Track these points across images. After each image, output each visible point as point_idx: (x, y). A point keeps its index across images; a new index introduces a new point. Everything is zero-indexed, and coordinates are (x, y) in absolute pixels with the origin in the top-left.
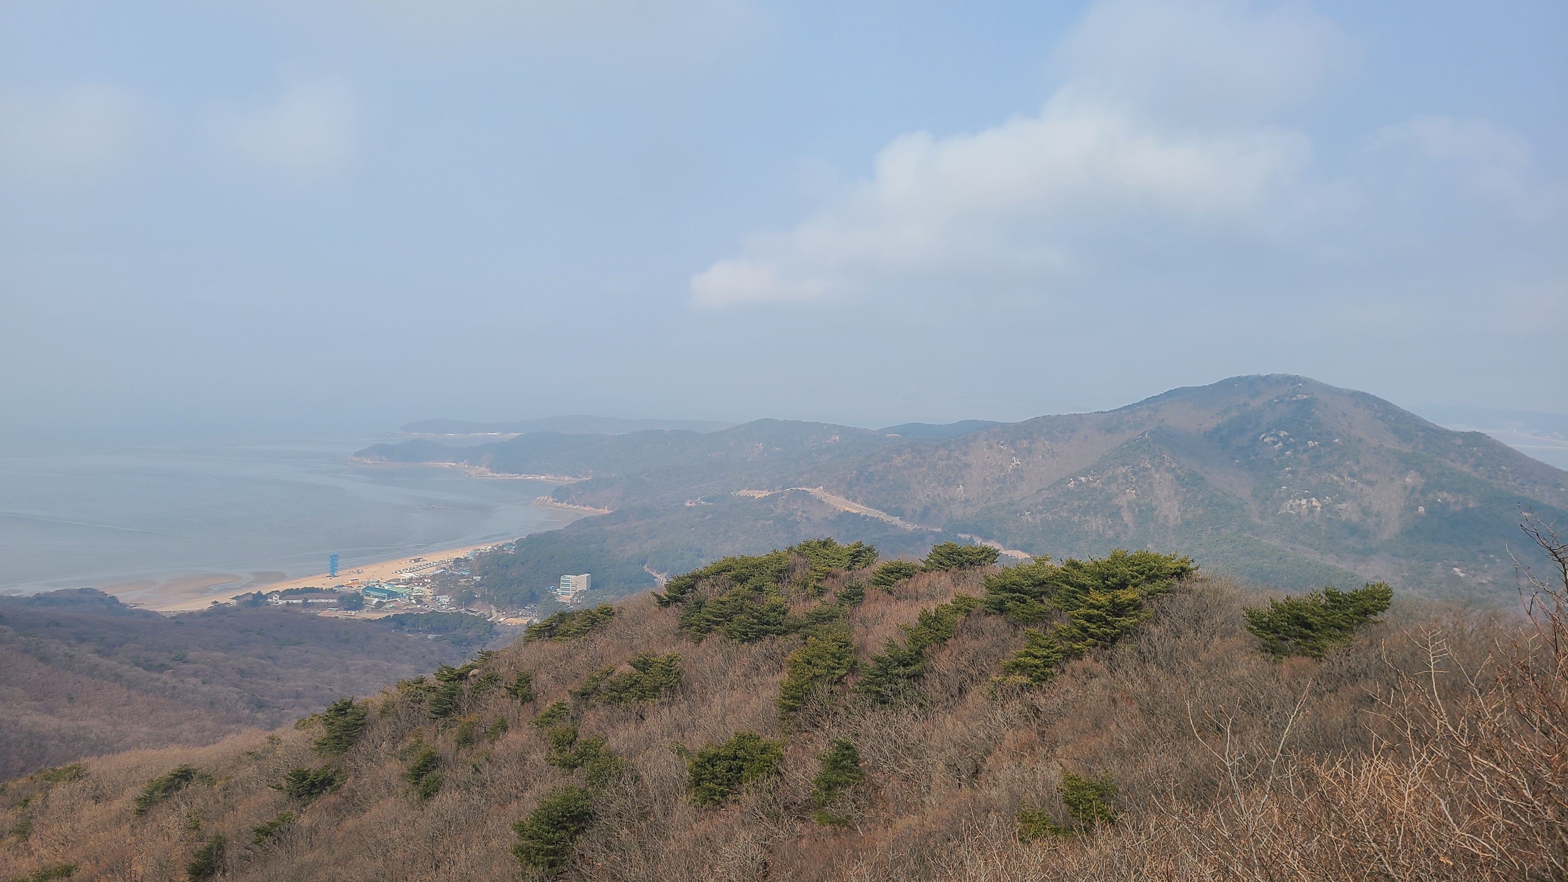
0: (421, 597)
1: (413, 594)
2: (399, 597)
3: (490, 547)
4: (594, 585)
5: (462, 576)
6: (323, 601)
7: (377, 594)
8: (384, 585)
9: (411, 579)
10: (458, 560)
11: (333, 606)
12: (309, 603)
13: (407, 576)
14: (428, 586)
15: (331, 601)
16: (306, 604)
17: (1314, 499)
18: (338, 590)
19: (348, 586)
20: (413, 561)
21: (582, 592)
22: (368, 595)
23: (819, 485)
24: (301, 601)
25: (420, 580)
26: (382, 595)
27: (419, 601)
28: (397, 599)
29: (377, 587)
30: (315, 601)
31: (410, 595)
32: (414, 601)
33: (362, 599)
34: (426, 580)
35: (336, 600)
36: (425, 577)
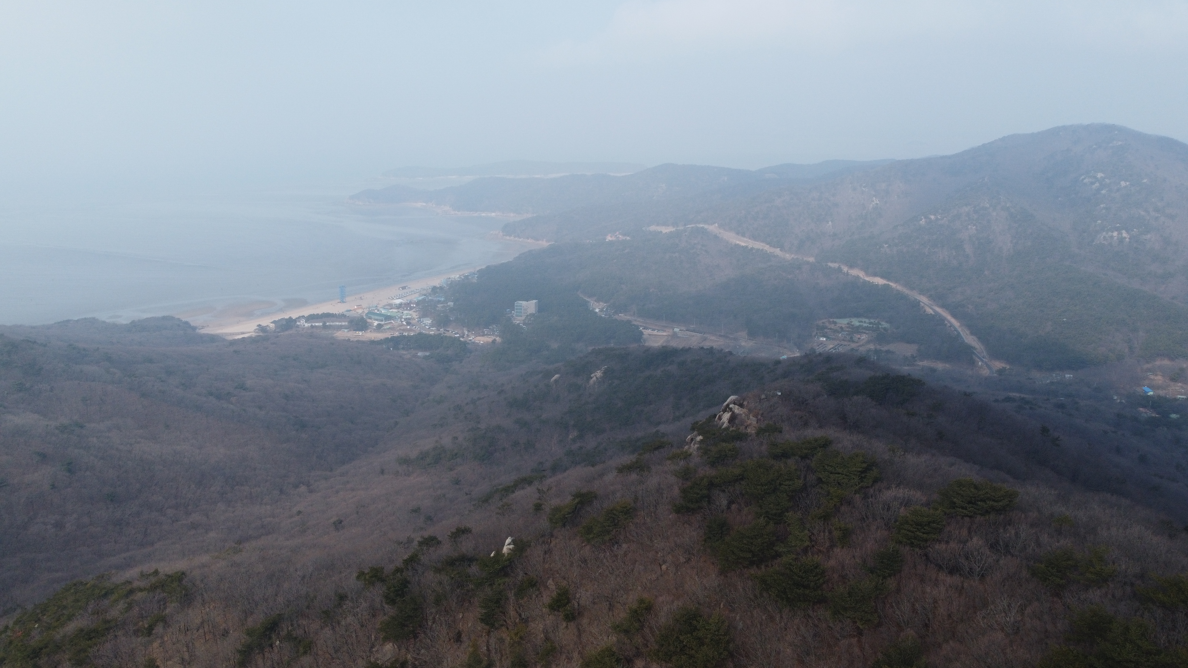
0: (409, 319)
1: (404, 317)
2: (393, 320)
3: (458, 276)
4: (541, 309)
5: (439, 302)
6: (337, 323)
7: (376, 317)
8: (381, 309)
9: (401, 304)
10: (434, 289)
11: (346, 327)
12: (327, 326)
13: (398, 301)
14: (414, 310)
15: (343, 324)
16: (325, 327)
17: (1124, 232)
18: (348, 314)
19: (355, 310)
20: (401, 289)
21: (532, 315)
22: (370, 318)
23: (714, 223)
24: (321, 324)
25: (407, 306)
26: (381, 318)
27: (408, 324)
28: (392, 321)
29: (376, 311)
30: (331, 324)
31: (401, 318)
32: (404, 323)
33: (366, 322)
34: (412, 305)
35: (346, 323)
36: (411, 303)
